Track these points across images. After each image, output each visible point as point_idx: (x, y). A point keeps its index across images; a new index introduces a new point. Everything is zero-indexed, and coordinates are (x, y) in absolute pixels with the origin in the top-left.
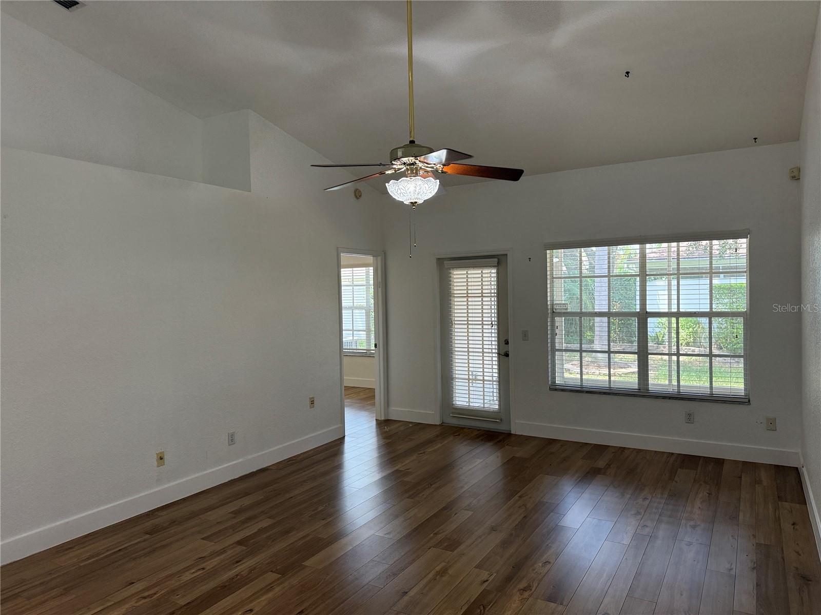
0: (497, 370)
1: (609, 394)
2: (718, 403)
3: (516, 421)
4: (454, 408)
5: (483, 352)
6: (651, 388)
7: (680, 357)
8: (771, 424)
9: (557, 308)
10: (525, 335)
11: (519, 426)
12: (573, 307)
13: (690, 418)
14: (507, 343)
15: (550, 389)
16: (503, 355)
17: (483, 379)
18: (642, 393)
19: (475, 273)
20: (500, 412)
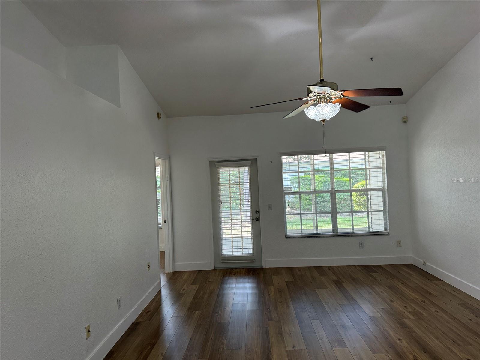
0: (251, 230)
1: (317, 237)
2: (375, 236)
3: (266, 260)
4: (222, 257)
5: (241, 219)
6: (339, 231)
7: (353, 213)
8: (399, 244)
9: (286, 190)
10: (270, 207)
11: (268, 262)
12: (295, 189)
13: (362, 246)
14: (257, 212)
15: (286, 238)
16: (256, 219)
17: (242, 236)
18: (335, 234)
19: (234, 171)
20: (254, 256)
